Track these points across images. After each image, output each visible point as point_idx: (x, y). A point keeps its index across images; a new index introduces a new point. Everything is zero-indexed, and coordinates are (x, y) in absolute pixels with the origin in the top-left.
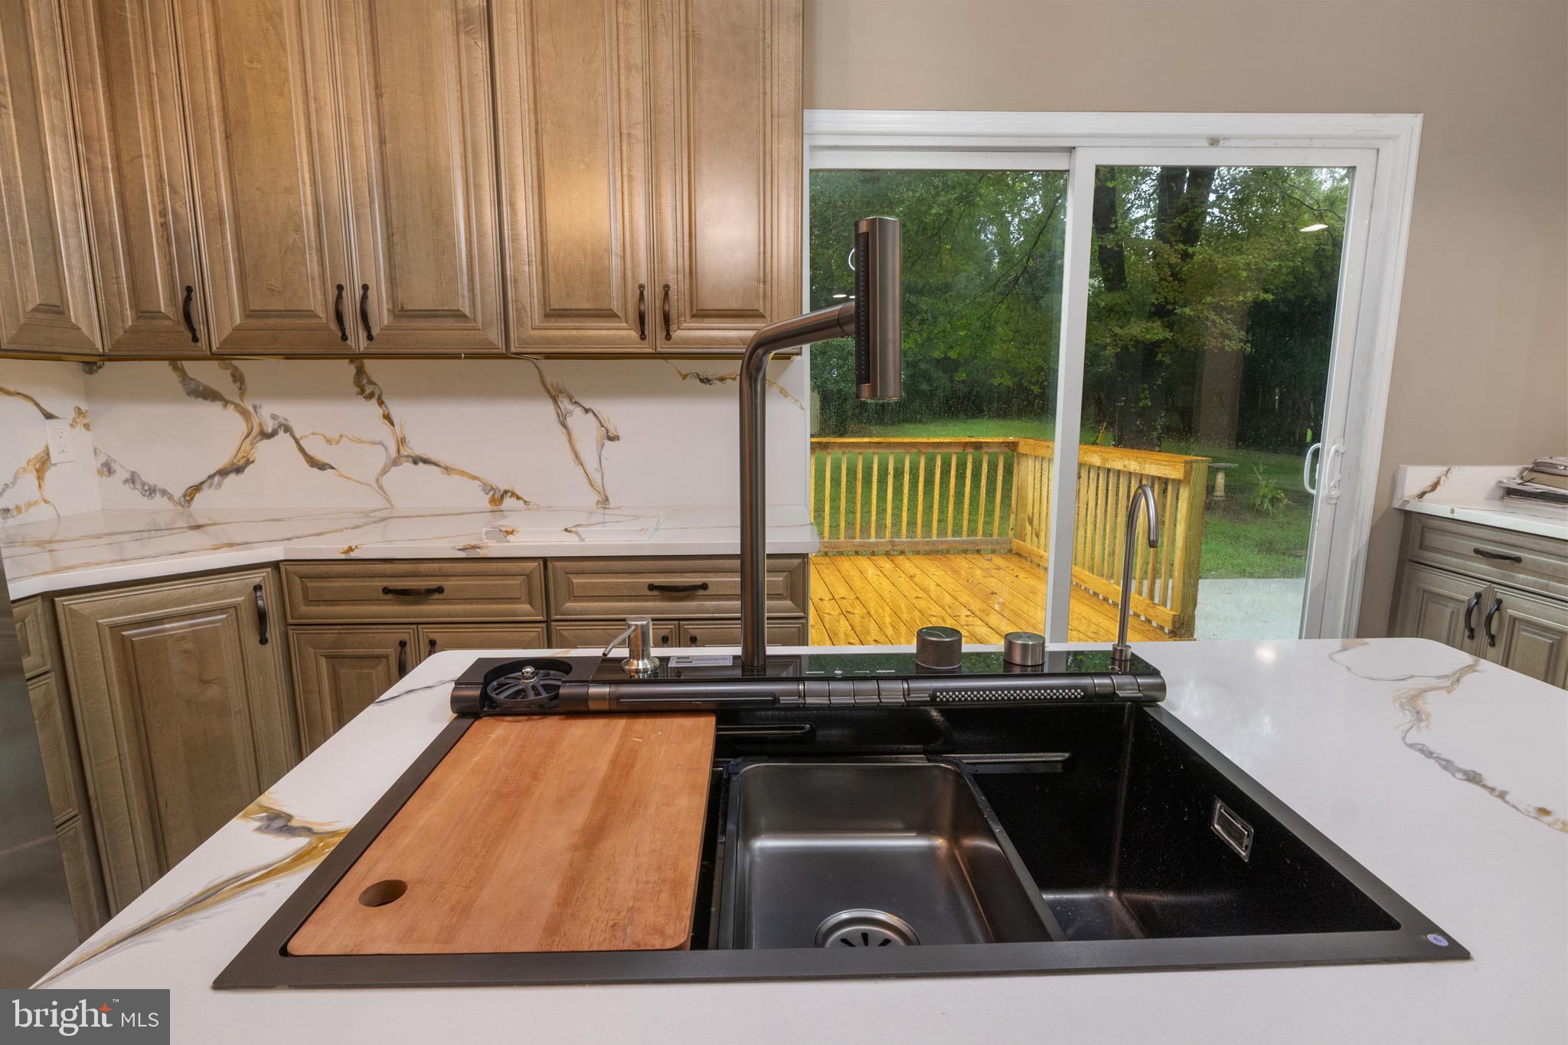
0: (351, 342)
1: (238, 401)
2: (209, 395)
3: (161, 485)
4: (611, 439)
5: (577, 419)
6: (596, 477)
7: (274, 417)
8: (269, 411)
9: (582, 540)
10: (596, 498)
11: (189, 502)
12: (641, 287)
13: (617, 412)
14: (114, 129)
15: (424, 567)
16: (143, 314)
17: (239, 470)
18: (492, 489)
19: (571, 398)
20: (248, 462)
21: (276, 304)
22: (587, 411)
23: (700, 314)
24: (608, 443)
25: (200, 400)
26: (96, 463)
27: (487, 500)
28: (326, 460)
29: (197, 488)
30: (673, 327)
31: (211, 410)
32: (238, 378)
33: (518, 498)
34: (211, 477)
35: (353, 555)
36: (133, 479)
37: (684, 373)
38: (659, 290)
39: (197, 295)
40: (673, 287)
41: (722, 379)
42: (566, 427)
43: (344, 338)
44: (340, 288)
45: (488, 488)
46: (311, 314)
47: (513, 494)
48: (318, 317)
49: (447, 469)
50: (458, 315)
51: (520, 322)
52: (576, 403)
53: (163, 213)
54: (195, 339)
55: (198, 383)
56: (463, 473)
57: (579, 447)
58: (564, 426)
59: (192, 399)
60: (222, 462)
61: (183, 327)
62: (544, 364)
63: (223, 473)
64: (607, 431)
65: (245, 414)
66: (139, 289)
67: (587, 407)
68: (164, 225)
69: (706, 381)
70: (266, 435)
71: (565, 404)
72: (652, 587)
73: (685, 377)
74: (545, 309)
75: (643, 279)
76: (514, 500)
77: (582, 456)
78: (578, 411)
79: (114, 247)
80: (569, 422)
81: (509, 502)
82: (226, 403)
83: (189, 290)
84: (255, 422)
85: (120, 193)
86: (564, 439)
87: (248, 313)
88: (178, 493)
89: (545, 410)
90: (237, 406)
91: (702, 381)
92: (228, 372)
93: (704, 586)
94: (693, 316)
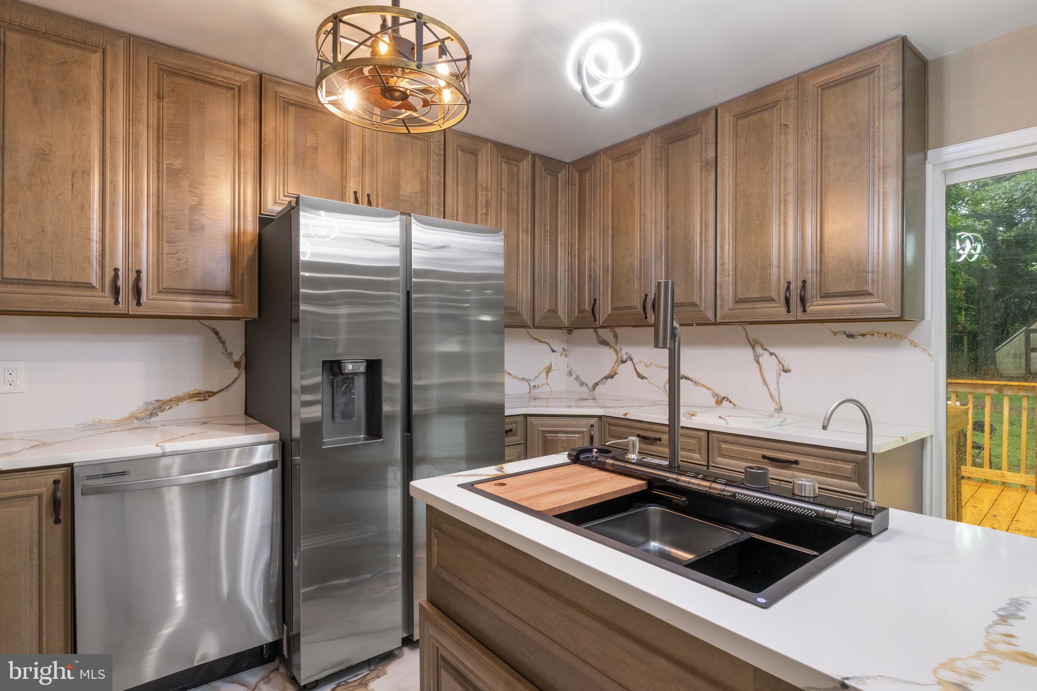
0: (649, 320)
1: (614, 346)
2: (604, 343)
3: (586, 382)
4: (785, 371)
5: (765, 359)
6: (775, 394)
7: (627, 353)
8: (626, 350)
9: (727, 423)
10: (775, 406)
11: (594, 390)
12: (789, 283)
13: (789, 355)
14: (579, 241)
15: (654, 427)
16: (581, 311)
17: (612, 377)
18: (717, 395)
19: (762, 346)
20: (616, 374)
21: (623, 304)
22: (771, 354)
23: (826, 296)
24: (783, 373)
25: (602, 345)
26: (567, 371)
27: (714, 401)
28: (644, 375)
29: (597, 384)
30: (808, 305)
31: (605, 350)
32: (616, 336)
33: (730, 402)
34: (602, 379)
35: (627, 417)
36: (577, 379)
37: (835, 331)
38: (800, 284)
39: (597, 302)
40: (809, 282)
41: (863, 335)
42: (758, 363)
43: (646, 318)
44: (646, 295)
45: (715, 395)
46: (635, 308)
47: (728, 400)
48: (637, 309)
49: (696, 383)
50: (694, 304)
51: (722, 307)
52: (765, 349)
53: (590, 271)
54: (595, 320)
55: (602, 338)
56: (703, 386)
57: (765, 375)
58: (758, 362)
59: (599, 345)
60: (606, 373)
61: (592, 316)
62: (748, 327)
63: (606, 378)
64: (783, 366)
65: (616, 352)
66: (581, 301)
67: (771, 352)
68: (590, 275)
69: (851, 336)
70: (623, 362)
71: (759, 350)
72: (764, 457)
73: (835, 334)
74: (735, 299)
75: (791, 277)
76: (728, 402)
77: (768, 380)
78: (766, 354)
79: (575, 285)
80: (761, 360)
81: (725, 403)
82: (611, 347)
83: (595, 300)
84: (620, 355)
85: (579, 264)
86: (758, 370)
87: (614, 309)
88: (590, 386)
89: (748, 353)
90: (614, 348)
91: (848, 336)
92: (613, 334)
93: (796, 462)
94: (821, 297)
